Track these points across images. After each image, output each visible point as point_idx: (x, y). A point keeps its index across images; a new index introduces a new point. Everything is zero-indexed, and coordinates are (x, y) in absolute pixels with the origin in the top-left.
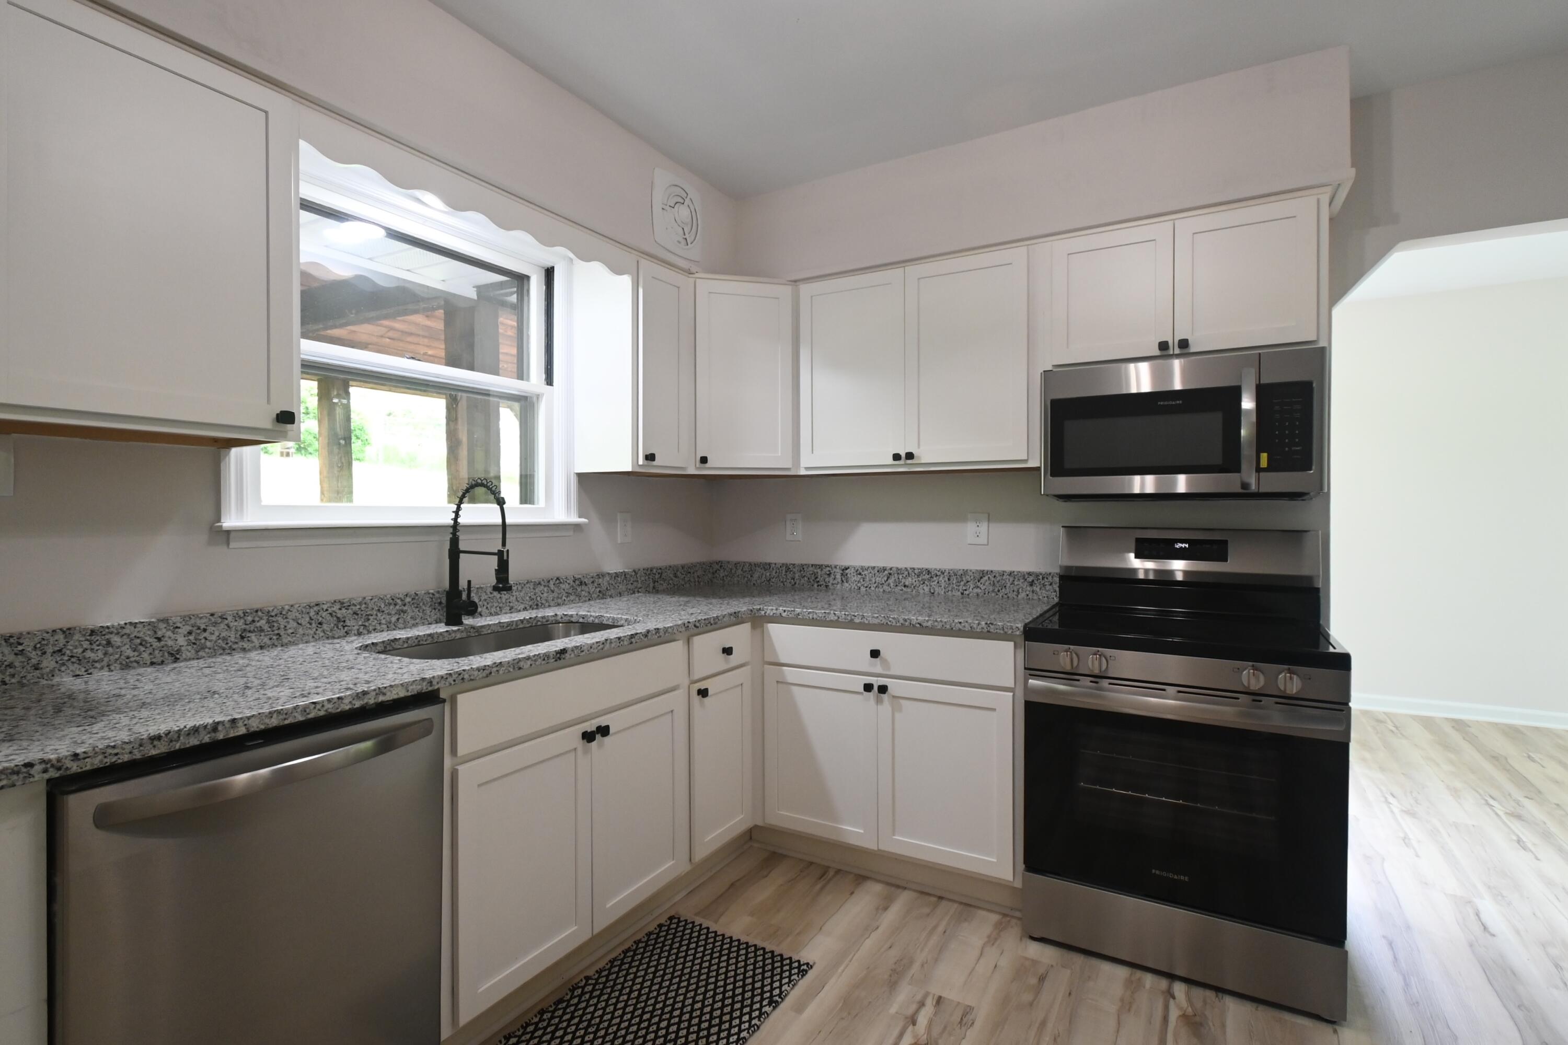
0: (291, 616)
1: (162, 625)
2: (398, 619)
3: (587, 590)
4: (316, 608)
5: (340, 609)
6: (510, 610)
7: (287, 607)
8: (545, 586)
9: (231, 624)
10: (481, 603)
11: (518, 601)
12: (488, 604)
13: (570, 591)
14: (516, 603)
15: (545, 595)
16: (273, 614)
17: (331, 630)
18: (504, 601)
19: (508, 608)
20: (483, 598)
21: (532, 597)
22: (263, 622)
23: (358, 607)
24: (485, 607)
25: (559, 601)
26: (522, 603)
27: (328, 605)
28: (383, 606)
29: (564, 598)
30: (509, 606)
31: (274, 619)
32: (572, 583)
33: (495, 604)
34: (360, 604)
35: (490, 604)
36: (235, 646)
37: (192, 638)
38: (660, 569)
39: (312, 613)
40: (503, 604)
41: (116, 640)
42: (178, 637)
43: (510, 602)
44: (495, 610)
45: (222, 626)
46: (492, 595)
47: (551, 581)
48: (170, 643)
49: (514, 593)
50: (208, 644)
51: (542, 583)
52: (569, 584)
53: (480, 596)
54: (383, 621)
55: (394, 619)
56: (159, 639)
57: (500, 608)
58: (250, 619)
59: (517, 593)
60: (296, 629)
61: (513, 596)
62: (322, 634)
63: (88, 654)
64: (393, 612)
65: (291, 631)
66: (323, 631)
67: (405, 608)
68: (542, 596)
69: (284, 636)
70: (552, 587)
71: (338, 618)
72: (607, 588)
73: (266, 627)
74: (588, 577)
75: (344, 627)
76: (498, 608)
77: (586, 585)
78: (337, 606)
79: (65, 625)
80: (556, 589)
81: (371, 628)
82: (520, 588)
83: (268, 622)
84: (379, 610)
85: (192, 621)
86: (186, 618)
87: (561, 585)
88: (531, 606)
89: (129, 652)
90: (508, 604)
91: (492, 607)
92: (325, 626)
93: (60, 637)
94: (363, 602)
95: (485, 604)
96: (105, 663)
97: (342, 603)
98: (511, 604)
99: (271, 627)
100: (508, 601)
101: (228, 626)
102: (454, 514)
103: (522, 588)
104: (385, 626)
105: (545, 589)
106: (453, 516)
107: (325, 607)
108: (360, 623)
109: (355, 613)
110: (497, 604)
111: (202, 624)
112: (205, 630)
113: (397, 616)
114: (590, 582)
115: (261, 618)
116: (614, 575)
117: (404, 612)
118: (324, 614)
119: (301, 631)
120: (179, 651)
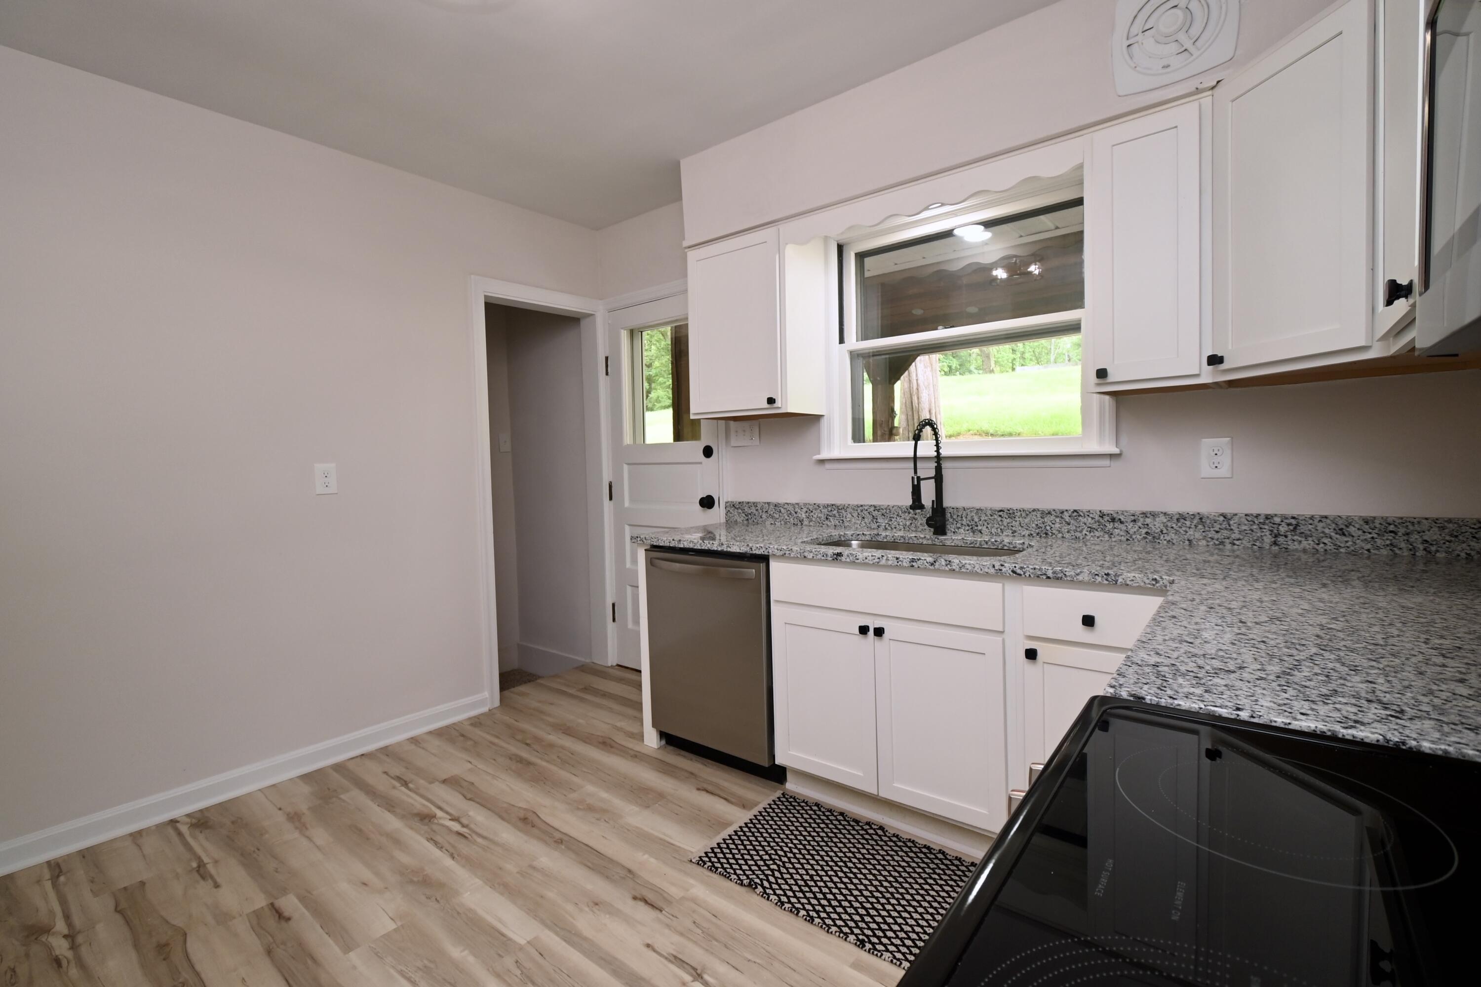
0: (849, 510)
1: (797, 506)
2: (911, 524)
3: (1125, 528)
4: (861, 508)
5: (874, 511)
6: (1012, 533)
7: (846, 505)
8: (1057, 517)
9: (822, 510)
10: (981, 522)
11: (1022, 527)
12: (988, 524)
13: (1095, 526)
14: (1020, 528)
15: (1057, 525)
16: (840, 508)
17: (870, 523)
18: (1005, 524)
19: (1011, 532)
20: (983, 519)
21: (1040, 525)
22: (835, 512)
23: (885, 511)
24: (985, 527)
25: (1078, 534)
26: (1027, 529)
27: (868, 507)
28: (900, 513)
29: (1084, 532)
30: (1012, 529)
31: (840, 511)
32: (1097, 518)
33: (995, 525)
34: (886, 509)
35: (990, 525)
36: (824, 523)
37: (807, 514)
38: (1293, 518)
39: (859, 511)
40: (1005, 526)
41: (782, 510)
42: (802, 513)
43: (1012, 526)
44: (995, 530)
45: (819, 511)
46: (993, 517)
47: (1065, 513)
48: (800, 515)
49: (1017, 519)
50: (814, 519)
51: (1053, 513)
52: (1093, 518)
53: (980, 517)
54: (901, 523)
55: (908, 523)
56: (796, 513)
57: (1001, 529)
58: (830, 509)
59: (1021, 519)
60: (851, 518)
61: (1016, 521)
62: (864, 525)
63: (775, 515)
64: (908, 518)
65: (848, 519)
66: (865, 523)
67: (916, 517)
68: (1053, 526)
69: (845, 522)
70: (1067, 519)
71: (873, 516)
72: (1162, 531)
73: (837, 515)
74: (1126, 514)
75: (877, 522)
76: (999, 530)
77: (1122, 522)
78: (872, 509)
79: (768, 501)
80: (1072, 522)
81: (893, 527)
82: (1024, 515)
83: (838, 512)
84: (898, 515)
85: (807, 506)
86: (805, 504)
87: (1080, 518)
88: (1038, 534)
89: (786, 517)
90: (1010, 527)
91: (992, 527)
92: (866, 520)
93: (767, 505)
94: (888, 508)
95: (986, 524)
96: (779, 520)
97: (875, 507)
98: (1014, 529)
99: (840, 515)
100: (1010, 525)
101: (821, 510)
102: (935, 447)
103: (1027, 515)
104: (902, 527)
105: (1058, 520)
106: (935, 448)
107: (866, 508)
108: (886, 522)
109: (883, 515)
110: (998, 525)
111: (811, 508)
112: (812, 512)
113: (910, 522)
114: (1129, 520)
115: (835, 510)
116: (1178, 516)
117: (916, 519)
118: (865, 512)
119: (853, 520)
120: (803, 520)
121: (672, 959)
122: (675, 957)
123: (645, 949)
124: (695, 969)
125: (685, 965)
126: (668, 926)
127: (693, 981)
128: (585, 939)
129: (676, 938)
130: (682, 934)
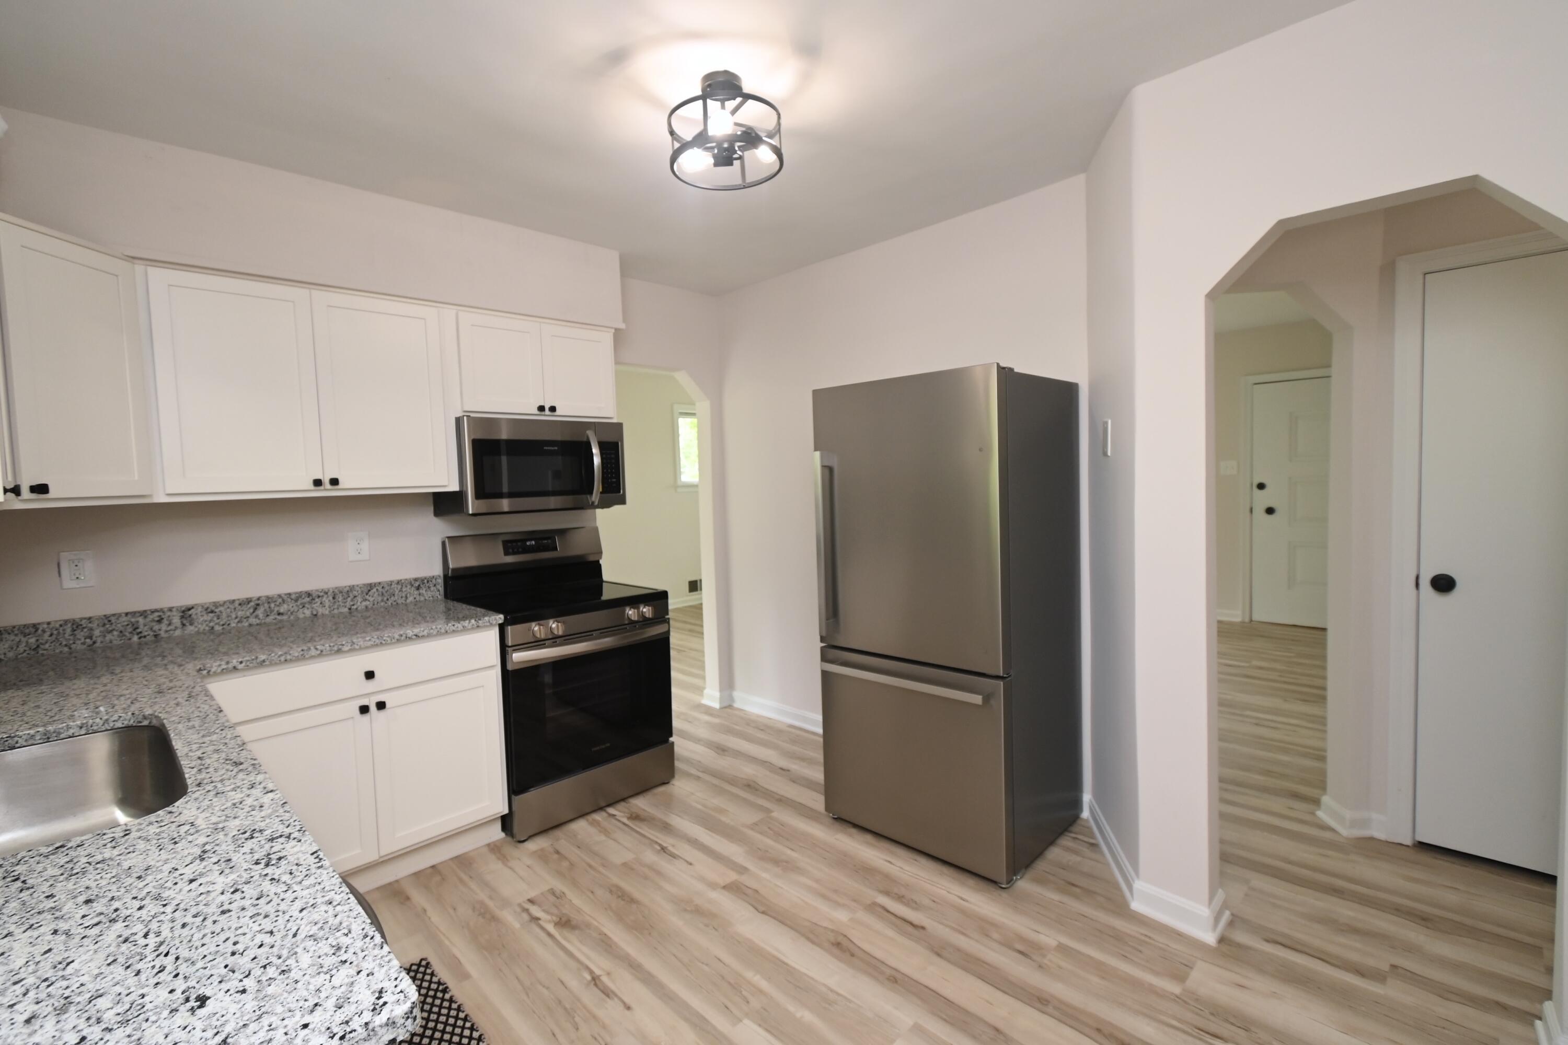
121: (611, 995)
122: (608, 996)
123: (633, 1005)
124: (596, 985)
125: (602, 988)
126: (604, 1027)
127: (601, 976)
128: (686, 1020)
129: (600, 1013)
130: (595, 1017)
